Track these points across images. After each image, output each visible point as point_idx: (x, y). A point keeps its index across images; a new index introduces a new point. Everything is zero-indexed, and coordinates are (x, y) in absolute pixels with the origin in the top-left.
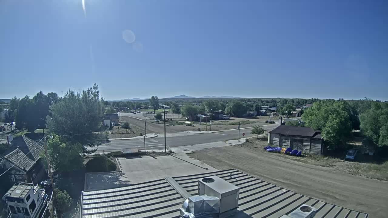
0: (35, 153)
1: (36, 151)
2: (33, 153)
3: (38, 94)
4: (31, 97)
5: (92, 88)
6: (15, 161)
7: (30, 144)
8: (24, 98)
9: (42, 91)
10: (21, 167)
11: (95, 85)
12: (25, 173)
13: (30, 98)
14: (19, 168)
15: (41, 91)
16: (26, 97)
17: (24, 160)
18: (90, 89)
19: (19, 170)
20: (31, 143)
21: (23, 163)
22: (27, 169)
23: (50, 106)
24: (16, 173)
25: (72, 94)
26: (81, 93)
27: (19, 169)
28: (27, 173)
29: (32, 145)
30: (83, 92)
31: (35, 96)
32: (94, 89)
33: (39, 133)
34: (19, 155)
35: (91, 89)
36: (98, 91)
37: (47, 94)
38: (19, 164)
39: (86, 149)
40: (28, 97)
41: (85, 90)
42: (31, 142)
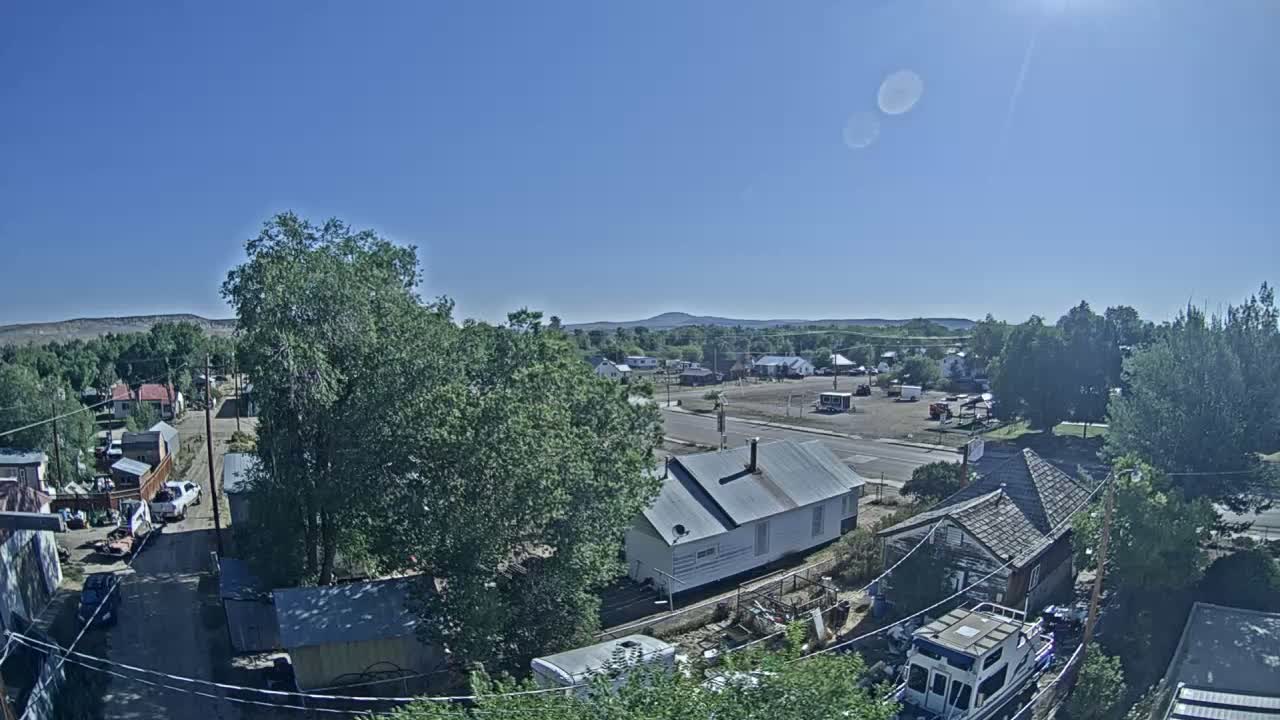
0: (1056, 511)
1: (1061, 504)
2: (1050, 512)
3: (1073, 311)
4: (1051, 320)
5: (1258, 298)
6: (985, 531)
7: (1044, 481)
8: (1027, 324)
9: (1087, 302)
10: (999, 553)
11: (1265, 286)
12: (1008, 572)
13: (1045, 323)
14: (993, 553)
15: (1083, 302)
16: (1031, 320)
17: (1016, 529)
18: (1249, 304)
19: (988, 560)
20: (1050, 478)
21: (1011, 538)
22: (1019, 563)
23: (1125, 360)
24: (974, 567)
25: (1195, 319)
26: (1224, 318)
27: (989, 555)
28: (1014, 573)
29: (1050, 484)
30: (1230, 312)
31: (1064, 318)
32: (1263, 302)
33: (1071, 437)
34: (1003, 512)
35: (1254, 301)
36: (1275, 310)
37: (1105, 310)
38: (995, 541)
39: (1220, 516)
40: (1040, 320)
41: (1235, 306)
42: (1049, 473)
